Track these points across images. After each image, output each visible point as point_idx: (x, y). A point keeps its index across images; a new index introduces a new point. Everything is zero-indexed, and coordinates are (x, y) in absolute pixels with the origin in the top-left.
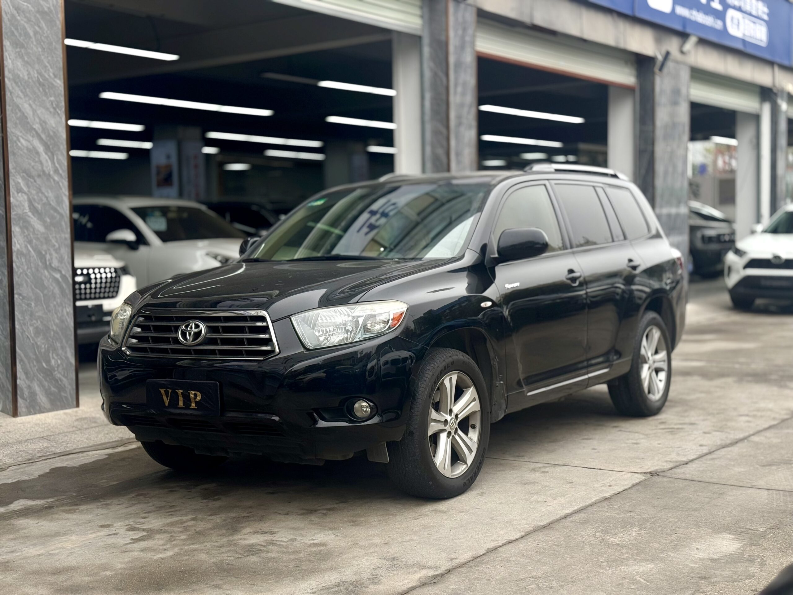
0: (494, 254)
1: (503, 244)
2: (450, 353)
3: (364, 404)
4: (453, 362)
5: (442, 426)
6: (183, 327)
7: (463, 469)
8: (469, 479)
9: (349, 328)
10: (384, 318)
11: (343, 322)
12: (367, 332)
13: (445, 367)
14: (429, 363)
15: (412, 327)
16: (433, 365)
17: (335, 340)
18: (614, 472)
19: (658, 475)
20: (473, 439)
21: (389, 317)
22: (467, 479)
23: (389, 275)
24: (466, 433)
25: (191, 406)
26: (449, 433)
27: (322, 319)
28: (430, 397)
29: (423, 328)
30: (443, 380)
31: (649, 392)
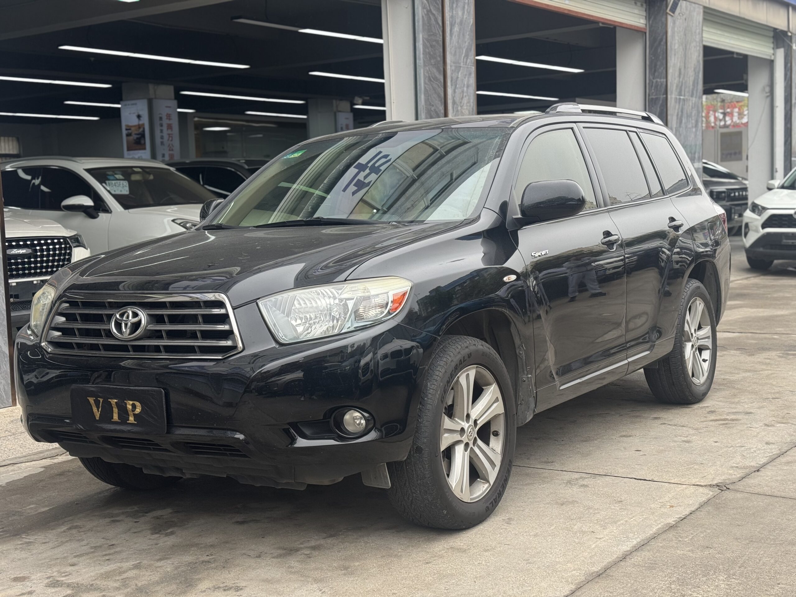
0: (518, 215)
1: (528, 201)
2: (466, 342)
3: (357, 414)
4: (471, 354)
5: (457, 437)
6: (118, 316)
7: (484, 489)
8: (492, 502)
9: (335, 314)
10: (380, 300)
11: (327, 306)
12: (359, 320)
13: (461, 360)
14: (440, 357)
15: (416, 308)
16: (445, 360)
17: (317, 331)
18: (672, 485)
19: (729, 489)
20: (496, 450)
21: (388, 299)
22: (491, 501)
23: (385, 244)
24: (487, 442)
25: (128, 420)
26: (467, 445)
27: (300, 304)
28: (442, 402)
29: (429, 310)
30: (458, 377)
31: (693, 376)
